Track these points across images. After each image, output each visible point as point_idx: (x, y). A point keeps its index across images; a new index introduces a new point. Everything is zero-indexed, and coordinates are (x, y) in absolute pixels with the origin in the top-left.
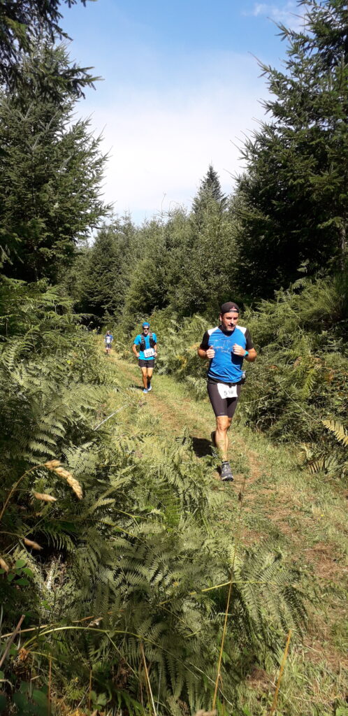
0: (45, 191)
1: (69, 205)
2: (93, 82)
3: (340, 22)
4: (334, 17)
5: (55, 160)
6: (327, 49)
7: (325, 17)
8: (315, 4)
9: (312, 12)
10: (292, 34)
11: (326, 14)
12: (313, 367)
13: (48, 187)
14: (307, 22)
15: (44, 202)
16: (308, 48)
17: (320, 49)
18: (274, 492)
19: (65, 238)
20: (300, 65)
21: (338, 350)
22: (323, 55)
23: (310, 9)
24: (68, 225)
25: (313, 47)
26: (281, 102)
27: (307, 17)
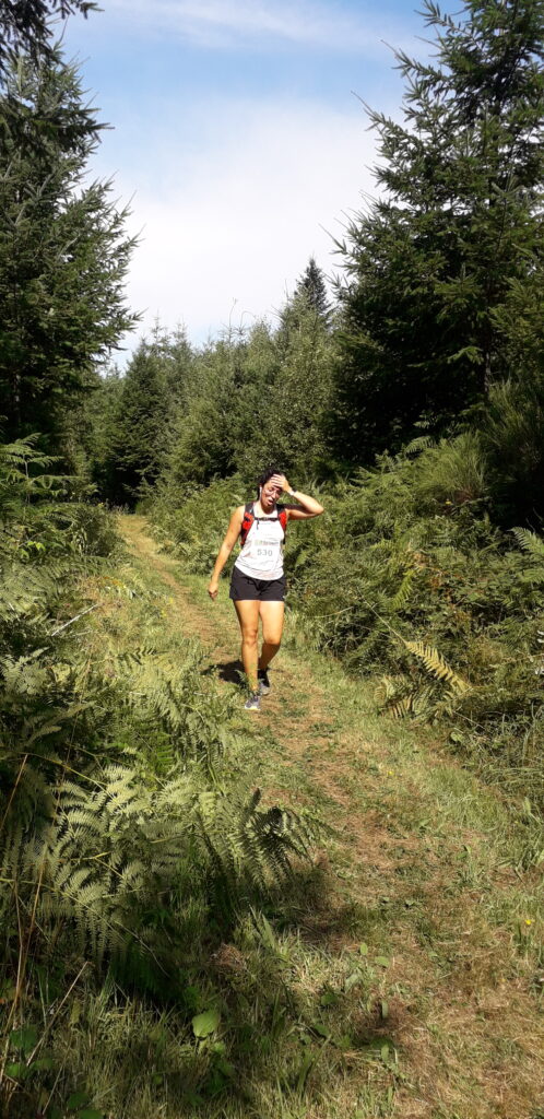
0: (34, 290)
1: (71, 312)
2: (97, 131)
3: (489, 52)
4: (480, 46)
5: (52, 244)
6: (468, 93)
7: (466, 45)
8: (452, 25)
9: (447, 37)
10: (416, 67)
11: (467, 40)
12: (412, 567)
13: (38, 283)
14: (440, 52)
15: (32, 307)
16: (440, 90)
17: (459, 92)
18: (331, 741)
19: (64, 363)
20: (426, 115)
21: (452, 544)
22: (461, 102)
23: (443, 31)
24: (68, 343)
25: (447, 89)
26: (394, 170)
27: (440, 44)
